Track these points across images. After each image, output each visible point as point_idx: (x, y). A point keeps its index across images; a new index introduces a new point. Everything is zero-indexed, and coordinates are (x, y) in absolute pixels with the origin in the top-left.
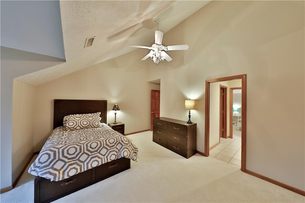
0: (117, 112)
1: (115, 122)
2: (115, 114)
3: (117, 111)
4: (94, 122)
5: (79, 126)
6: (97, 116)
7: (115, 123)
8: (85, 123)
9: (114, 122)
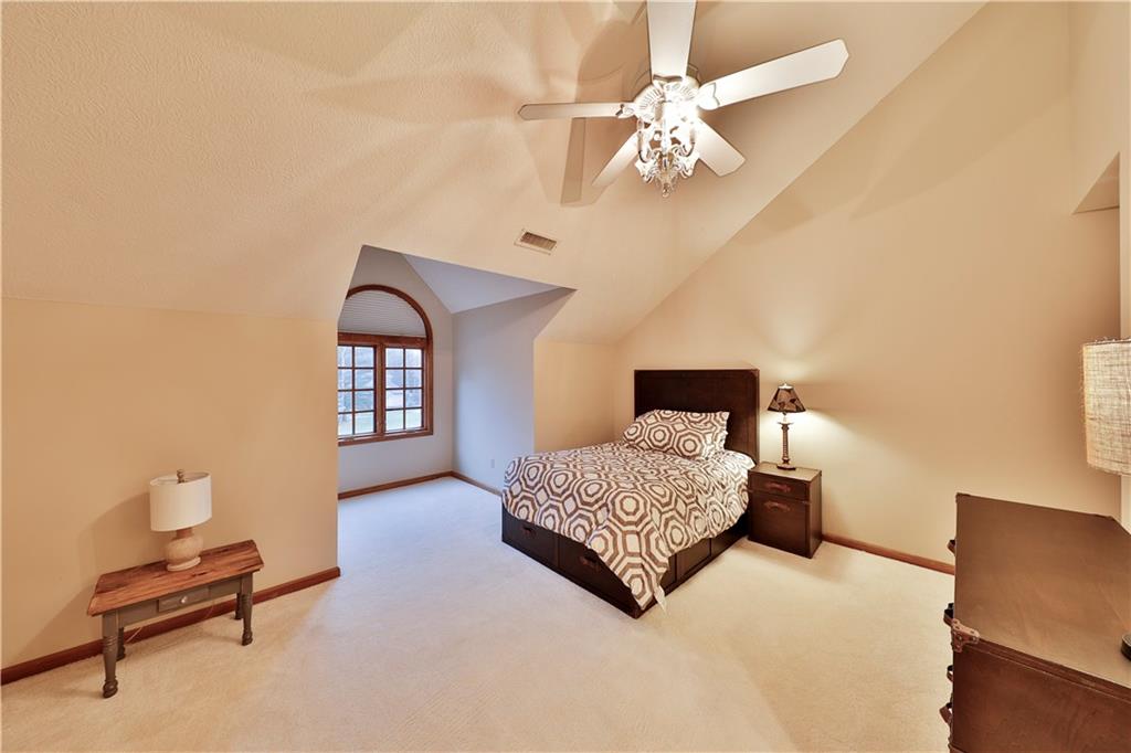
0: (791, 418)
1: (786, 462)
2: (785, 427)
3: (789, 415)
4: (682, 440)
5: (644, 440)
6: (715, 426)
7: (785, 466)
8: (660, 436)
9: (780, 463)
